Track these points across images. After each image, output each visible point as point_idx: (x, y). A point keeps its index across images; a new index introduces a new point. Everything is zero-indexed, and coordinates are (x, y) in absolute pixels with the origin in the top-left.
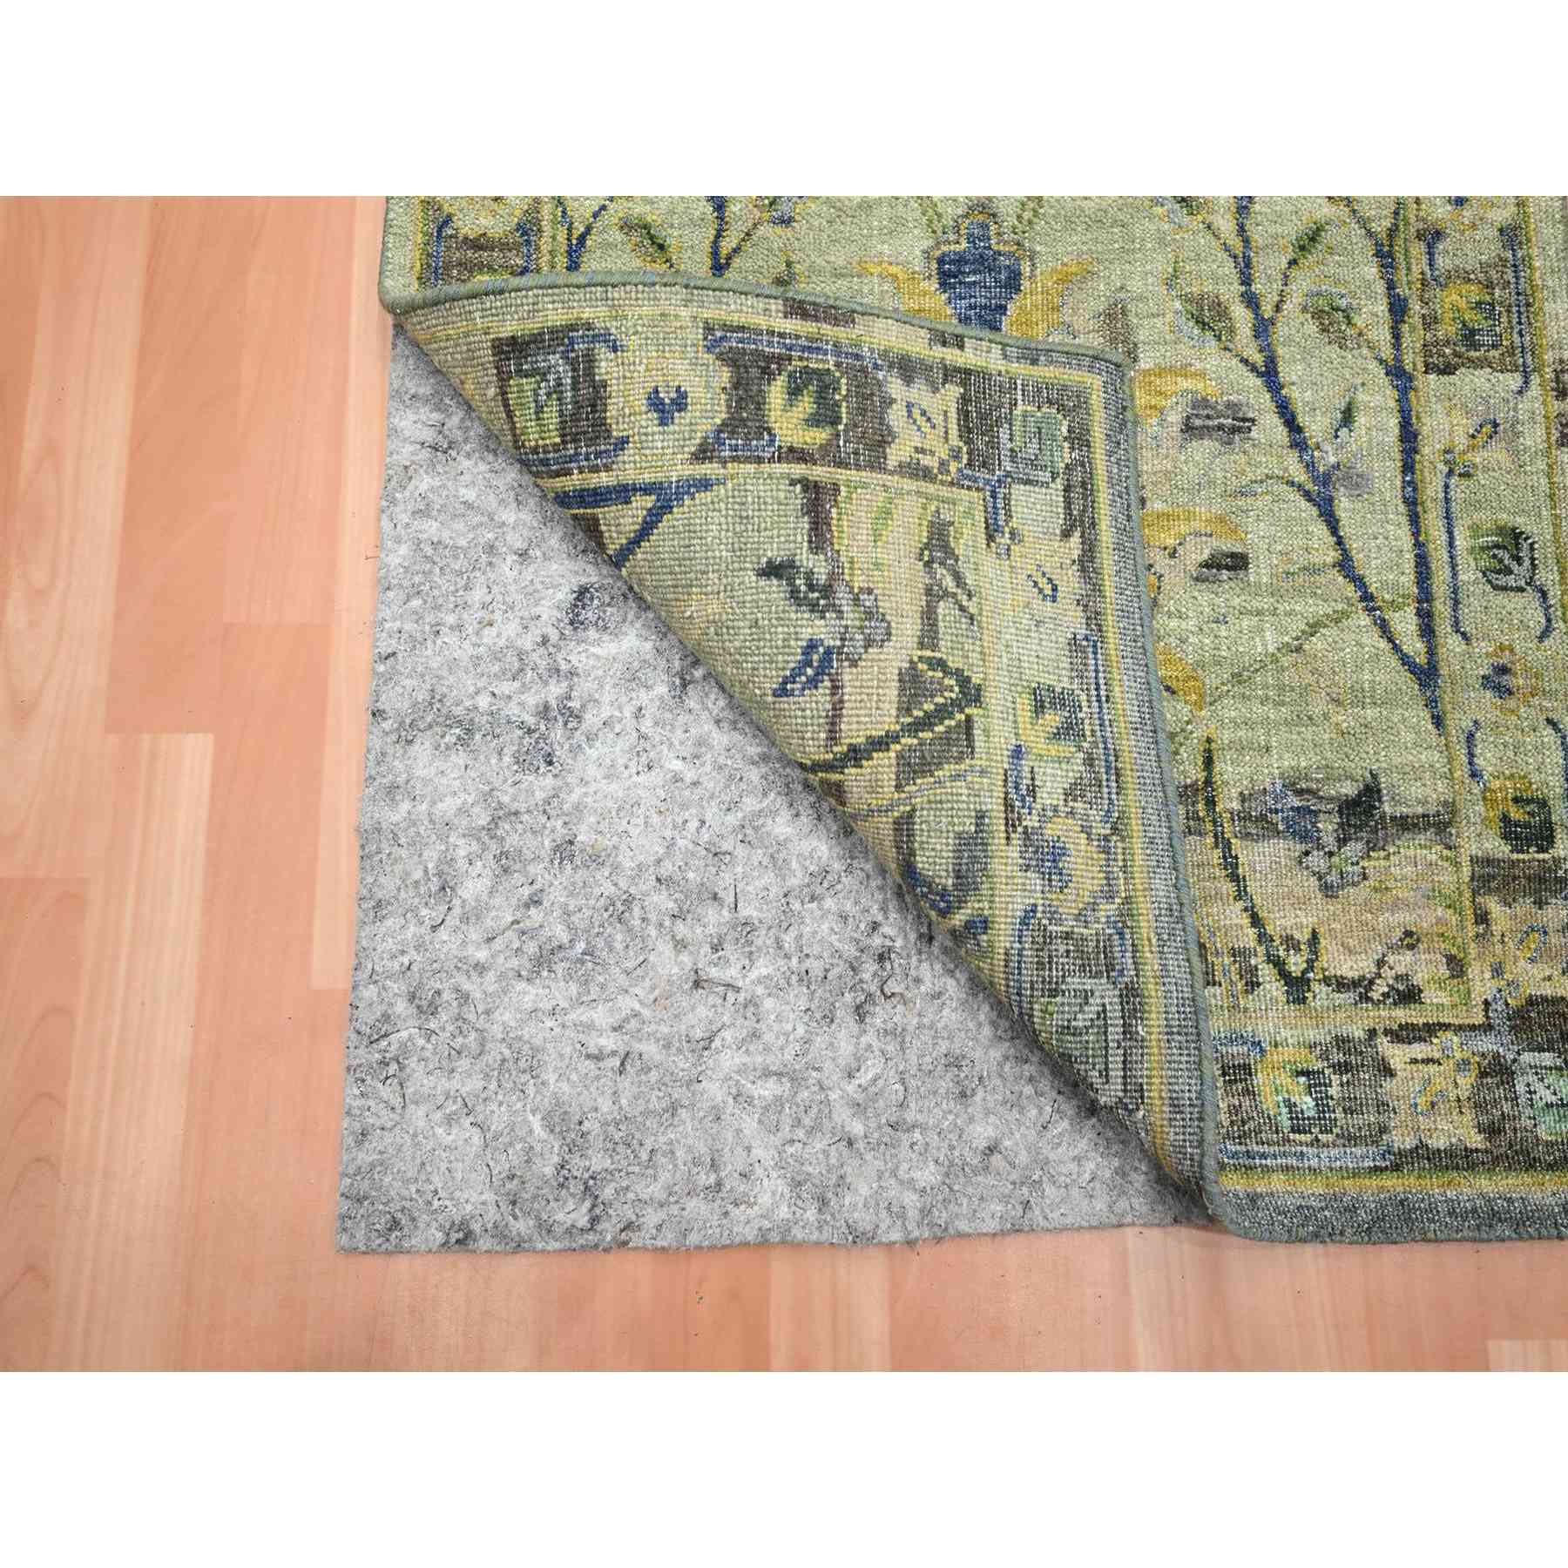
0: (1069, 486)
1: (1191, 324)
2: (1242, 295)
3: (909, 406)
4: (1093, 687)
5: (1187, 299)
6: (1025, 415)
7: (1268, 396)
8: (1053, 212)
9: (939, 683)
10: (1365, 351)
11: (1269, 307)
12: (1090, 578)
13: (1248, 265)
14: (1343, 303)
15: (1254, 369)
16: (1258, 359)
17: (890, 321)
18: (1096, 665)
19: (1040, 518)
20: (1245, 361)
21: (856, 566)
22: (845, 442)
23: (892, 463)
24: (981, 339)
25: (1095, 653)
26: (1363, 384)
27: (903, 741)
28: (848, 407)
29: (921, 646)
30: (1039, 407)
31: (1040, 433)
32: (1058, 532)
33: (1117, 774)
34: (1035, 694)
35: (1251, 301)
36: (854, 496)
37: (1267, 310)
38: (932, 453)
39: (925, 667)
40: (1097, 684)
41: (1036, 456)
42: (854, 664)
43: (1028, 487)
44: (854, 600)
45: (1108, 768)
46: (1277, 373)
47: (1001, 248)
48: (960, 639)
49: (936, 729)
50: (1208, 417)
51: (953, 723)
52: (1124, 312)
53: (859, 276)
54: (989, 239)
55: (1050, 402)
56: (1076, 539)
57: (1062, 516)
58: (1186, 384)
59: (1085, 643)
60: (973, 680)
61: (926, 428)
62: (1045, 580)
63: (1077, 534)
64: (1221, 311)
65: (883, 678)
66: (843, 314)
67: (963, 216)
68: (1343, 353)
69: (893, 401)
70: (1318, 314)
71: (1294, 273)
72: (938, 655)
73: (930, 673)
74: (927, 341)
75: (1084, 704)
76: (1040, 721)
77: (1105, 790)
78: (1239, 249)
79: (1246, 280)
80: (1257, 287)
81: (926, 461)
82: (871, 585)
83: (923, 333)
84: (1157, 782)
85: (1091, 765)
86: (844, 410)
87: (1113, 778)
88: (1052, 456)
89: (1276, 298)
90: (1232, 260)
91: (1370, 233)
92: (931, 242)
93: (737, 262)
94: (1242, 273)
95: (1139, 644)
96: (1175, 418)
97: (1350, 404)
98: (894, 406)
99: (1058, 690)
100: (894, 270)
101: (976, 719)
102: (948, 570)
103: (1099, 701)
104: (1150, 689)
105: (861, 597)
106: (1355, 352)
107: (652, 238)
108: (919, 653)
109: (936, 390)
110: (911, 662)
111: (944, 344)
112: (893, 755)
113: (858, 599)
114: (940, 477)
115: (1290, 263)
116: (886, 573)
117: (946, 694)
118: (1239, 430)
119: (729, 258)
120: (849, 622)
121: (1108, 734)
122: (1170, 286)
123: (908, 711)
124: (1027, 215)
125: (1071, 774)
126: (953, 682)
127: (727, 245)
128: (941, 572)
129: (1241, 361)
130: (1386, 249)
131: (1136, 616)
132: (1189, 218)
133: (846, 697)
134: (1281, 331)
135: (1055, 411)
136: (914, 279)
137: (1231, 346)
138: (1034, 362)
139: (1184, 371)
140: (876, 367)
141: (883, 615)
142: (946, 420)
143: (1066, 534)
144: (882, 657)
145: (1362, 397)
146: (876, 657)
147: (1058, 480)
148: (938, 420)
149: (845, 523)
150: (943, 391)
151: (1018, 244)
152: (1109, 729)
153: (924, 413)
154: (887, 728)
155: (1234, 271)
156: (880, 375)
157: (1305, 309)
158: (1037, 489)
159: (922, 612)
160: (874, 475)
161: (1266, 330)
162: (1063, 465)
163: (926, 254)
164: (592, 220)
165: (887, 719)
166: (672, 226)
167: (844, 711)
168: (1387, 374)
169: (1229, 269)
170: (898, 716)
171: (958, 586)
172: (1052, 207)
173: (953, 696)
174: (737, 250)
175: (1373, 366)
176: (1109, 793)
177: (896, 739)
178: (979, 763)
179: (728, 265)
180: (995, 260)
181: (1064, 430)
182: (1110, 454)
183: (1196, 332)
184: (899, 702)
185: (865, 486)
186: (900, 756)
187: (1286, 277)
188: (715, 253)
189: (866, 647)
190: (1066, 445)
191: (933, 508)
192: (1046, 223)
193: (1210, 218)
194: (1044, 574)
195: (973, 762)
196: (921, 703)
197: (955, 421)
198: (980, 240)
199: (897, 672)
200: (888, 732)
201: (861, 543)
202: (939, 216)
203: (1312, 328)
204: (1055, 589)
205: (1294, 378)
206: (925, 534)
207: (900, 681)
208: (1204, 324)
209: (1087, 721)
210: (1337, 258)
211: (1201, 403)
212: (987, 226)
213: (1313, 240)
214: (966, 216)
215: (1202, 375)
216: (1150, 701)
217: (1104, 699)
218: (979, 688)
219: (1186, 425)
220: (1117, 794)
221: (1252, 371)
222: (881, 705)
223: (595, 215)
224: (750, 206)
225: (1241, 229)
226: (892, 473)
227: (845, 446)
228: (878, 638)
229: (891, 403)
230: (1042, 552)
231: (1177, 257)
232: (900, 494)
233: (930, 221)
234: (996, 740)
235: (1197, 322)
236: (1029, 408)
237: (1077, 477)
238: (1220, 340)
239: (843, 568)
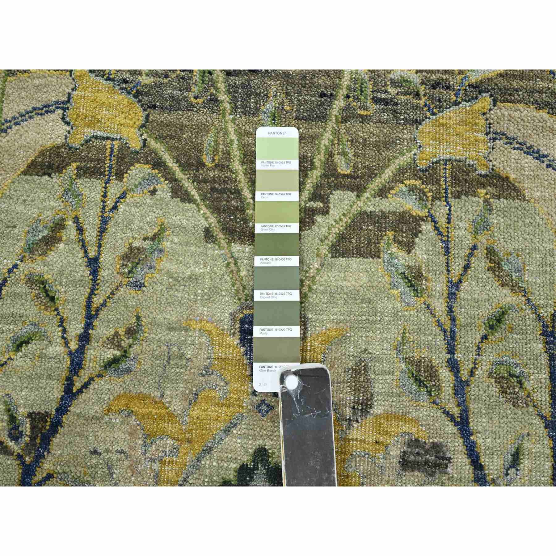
1: (412, 381)
2: (448, 362)
5: (408, 361)
7: (461, 441)
10: (531, 409)
11: (466, 372)
13: (453, 338)
14: (518, 371)
15: (452, 418)
16: (456, 411)
20: (447, 413)
26: (528, 435)
35: (454, 366)
37: (464, 374)
46: (468, 423)
50: (418, 454)
52: (366, 368)
53: (186, 330)
58: (406, 428)
64: (432, 373)
68: (516, 410)
70: (499, 380)
71: (484, 346)
78: (448, 325)
79: (451, 351)
80: (458, 356)
89: (471, 366)
90: (442, 333)
91: (539, 318)
93: (103, 314)
94: (449, 344)
96: (395, 452)
97: (518, 449)
100: (209, 326)
106: (524, 410)
107: (46, 291)
115: (482, 338)
118: (439, 465)
119: (98, 310)
122: (399, 352)
127: (97, 301)
129: (444, 413)
130: (550, 329)
132: (415, 298)
134: (473, 391)
136: (223, 334)
137: (438, 401)
139: (403, 417)
145: (527, 445)
155: (443, 342)
157: (490, 375)
161: (463, 389)
163: (233, 316)
164: (7, 275)
166: (61, 284)
168: (546, 427)
169: (440, 341)
174: (104, 305)
175: (537, 421)
179: (97, 315)
183: (414, 387)
187: (479, 348)
188: (88, 306)
193: (429, 301)
203: (495, 390)
205: (480, 428)
208: (420, 381)
210: (515, 336)
211: (415, 443)
213: (499, 321)
215: (416, 421)
219: (403, 459)
221: (451, 421)
223: (10, 271)
224: (115, 272)
225: (450, 310)
231: (405, 329)
235: (416, 380)
238: (430, 395)
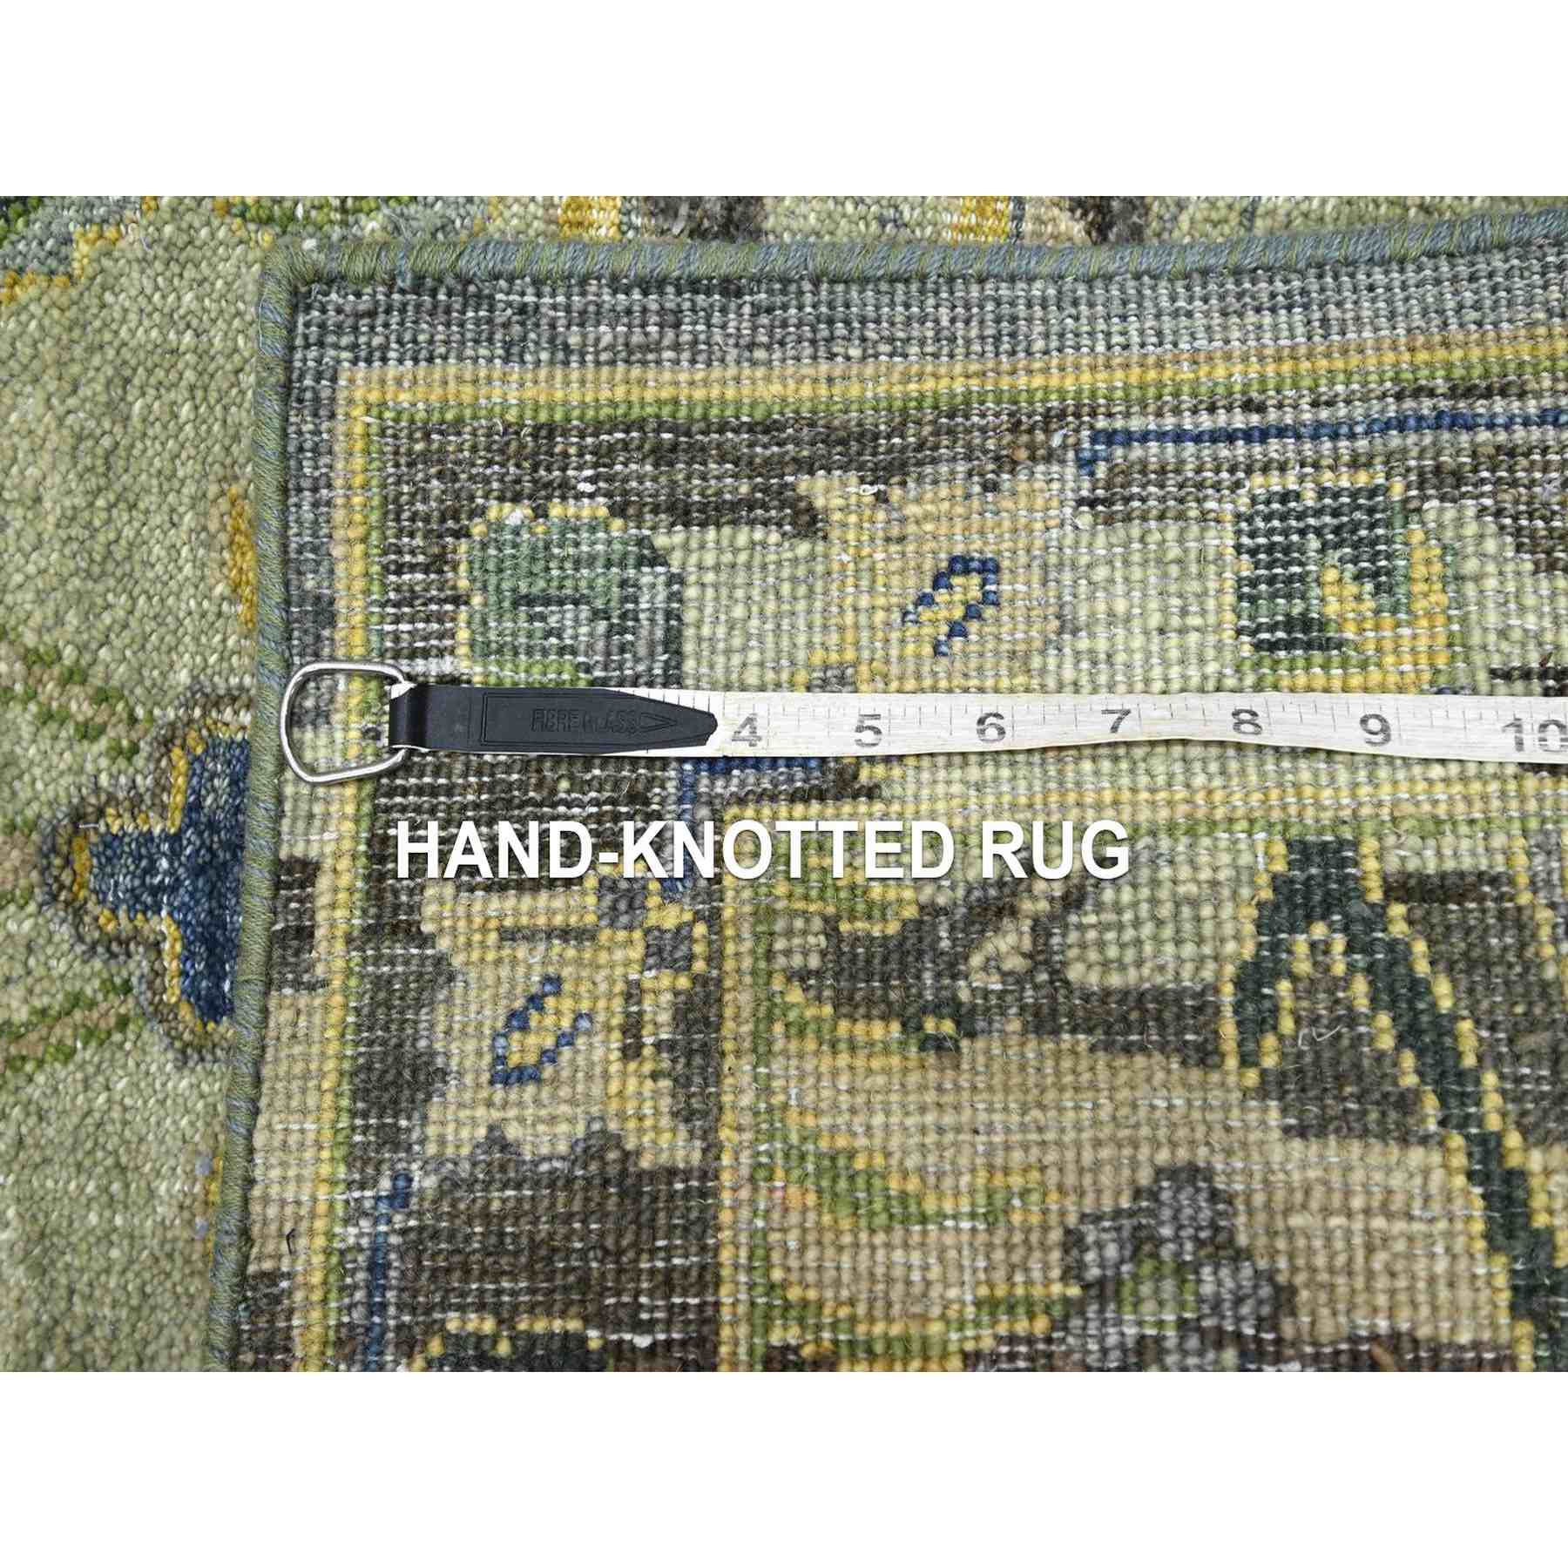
0: (671, 509)
3: (508, 1075)
4: (1224, 452)
6: (482, 650)
8: (72, 619)
9: (1311, 992)
12: (920, 447)
17: (259, 1140)
18: (1161, 436)
19: (771, 607)
21: (1001, 1292)
22: (639, 1327)
23: (678, 1148)
24: (280, 799)
25: (1128, 438)
27: (1494, 1123)
28: (532, 1309)
29: (1206, 1056)
30: (457, 600)
31: (530, 601)
32: (803, 548)
33: (1470, 392)
34: (1273, 646)
36: (794, 1294)
38: (633, 993)
39: (1270, 1041)
40: (1215, 437)
41: (596, 615)
42: (1284, 1299)
43: (689, 647)
44: (1102, 1299)
45: (1458, 423)
47: (177, 799)
48: (1165, 911)
49: (1445, 1004)
51: (1420, 947)
54: (148, 837)
55: (439, 563)
56: (820, 489)
57: (758, 535)
59: (1101, 470)
60: (1280, 867)
61: (558, 1014)
62: (942, 596)
63: (804, 484)
65: (1318, 1193)
66: (254, 1313)
67: (77, 924)
69: (496, 1140)
72: (1228, 992)
73: (1287, 1025)
74: (304, 1000)
75: (1275, 483)
76: (1350, 634)
77: (1519, 434)
81: (659, 1016)
82: (1055, 1235)
83: (281, 1017)
84: (1463, 270)
85: (1458, 478)
86: (540, 1326)
87: (1481, 407)
88: (592, 560)
92: (154, 1038)
95: (1082, 291)
98: (513, 1132)
99: (1246, 567)
101: (1393, 864)
102: (971, 946)
103: (1264, 435)
104: (1205, 273)
105: (1094, 1273)
108: (1232, 1063)
109: (442, 971)
110: (1262, 1092)
111: (304, 934)
112: (1536, 1160)
113: (1101, 1282)
114: (699, 966)
116: (1016, 1181)
117: (1339, 969)
120: (1170, 1317)
121: (1359, 411)
123: (1406, 1103)
124: (81, 707)
125: (1490, 546)
126: (1301, 944)
128: (977, 979)
131: (1004, 291)
133: (1383, 1325)
135: (463, 546)
138: (325, 612)
140: (400, 1198)
141: (1137, 1194)
142: (530, 935)
143: (808, 522)
144: (1259, 1199)
146: (1261, 1218)
147: (661, 541)
148: (532, 961)
149: (879, 1329)
150: (444, 944)
151: (166, 744)
152: (1342, 411)
153: (518, 1021)
154: (1460, 1181)
156: (425, 1182)
158: (690, 616)
159: (1108, 1047)
160: (725, 1217)
162: (617, 523)
163: (187, 1054)
165: (1437, 1176)
167: (1424, 1332)
170: (1424, 1140)
171: (1014, 912)
172: (59, 620)
173: (1339, 943)
176: (1526, 423)
177: (1487, 1148)
178: (1521, 860)
180: (212, 826)
181: (516, 514)
182: (563, 352)
184: (1383, 1136)
185: (761, 1253)
186: (1534, 1135)
189: (1240, 1256)
190: (556, 510)
191: (795, 995)
192: (106, 642)
194: (924, 600)
195: (1523, 880)
196: (1380, 1057)
197: (527, 902)
198: (152, 870)
199: (1297, 1144)
200: (1470, 1175)
201: (935, 1273)
202: (76, 1000)
204: (961, 564)
206: (878, 1029)
207: (1322, 1133)
209: (1327, 478)
212: (111, 842)
214: (77, 912)
216: (1237, 273)
217: (1255, 419)
218: (1302, 851)
220: (1522, 395)
222: (1397, 1203)
226: (712, 1149)
227: (648, 1327)
228: (1206, 1214)
229: (505, 1147)
230: (864, 602)
232: (769, 1119)
233: (90, 1034)
234: (1440, 792)
236: (463, 635)
237: (640, 473)
239: (1012, 1339)
